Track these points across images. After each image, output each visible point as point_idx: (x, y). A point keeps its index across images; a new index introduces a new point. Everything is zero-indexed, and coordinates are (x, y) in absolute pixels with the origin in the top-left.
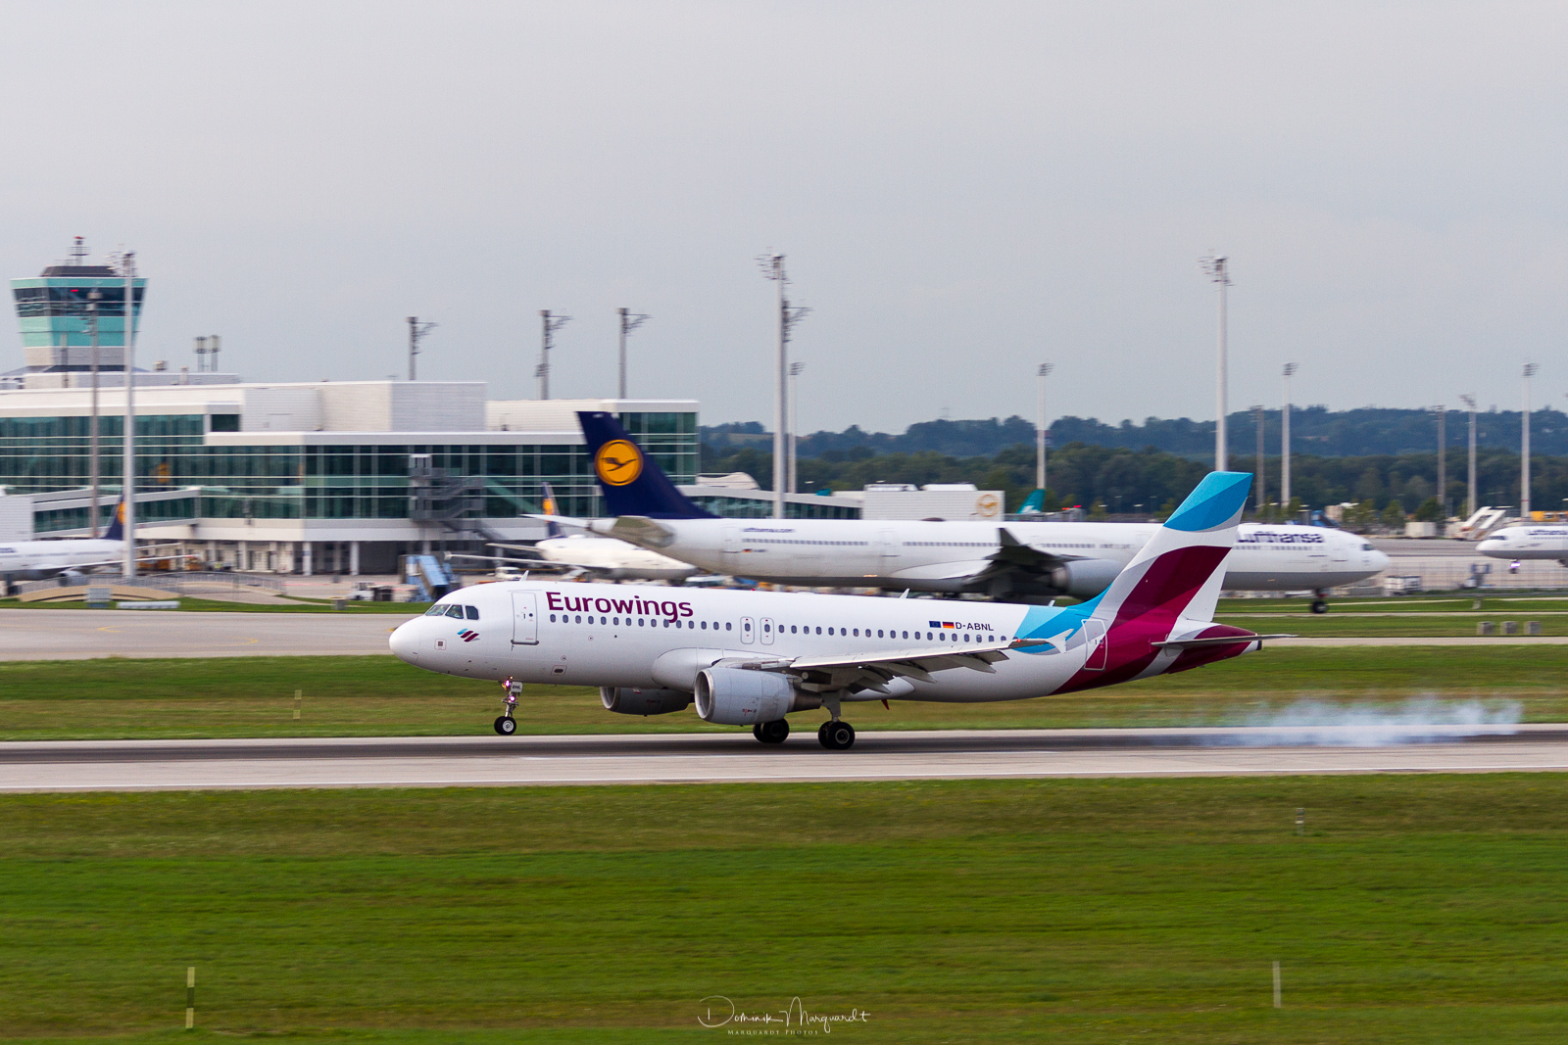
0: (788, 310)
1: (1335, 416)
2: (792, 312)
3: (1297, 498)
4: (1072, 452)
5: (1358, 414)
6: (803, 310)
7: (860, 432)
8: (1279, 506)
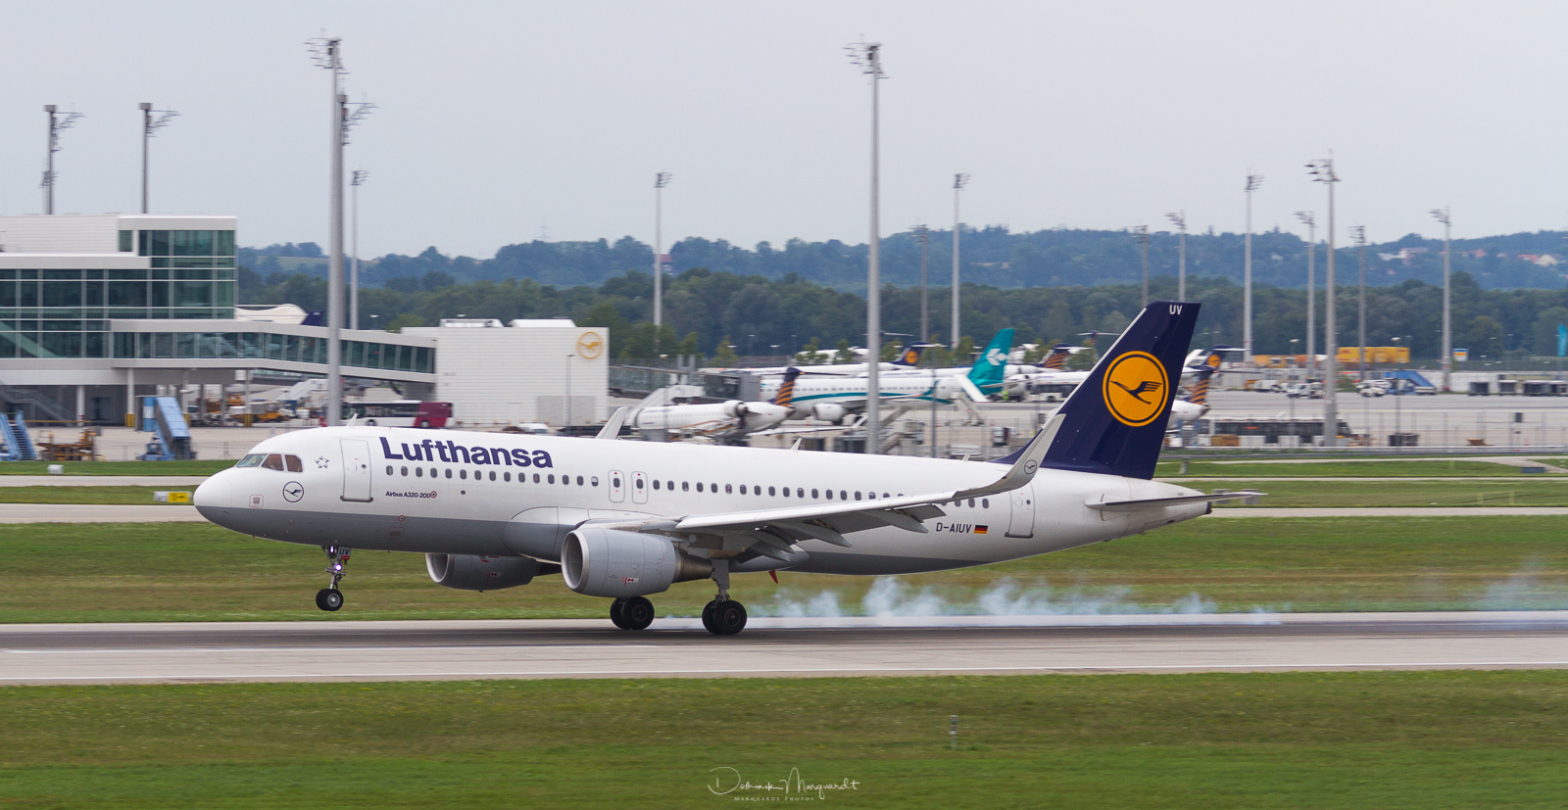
0: (347, 106)
1: (1018, 238)
2: (351, 108)
3: (969, 337)
4: (694, 280)
5: (1046, 238)
6: (365, 107)
7: (440, 256)
8: (949, 348)
